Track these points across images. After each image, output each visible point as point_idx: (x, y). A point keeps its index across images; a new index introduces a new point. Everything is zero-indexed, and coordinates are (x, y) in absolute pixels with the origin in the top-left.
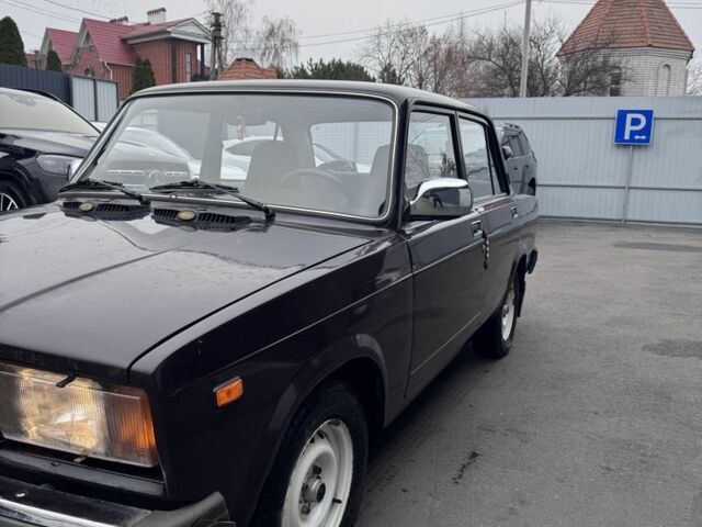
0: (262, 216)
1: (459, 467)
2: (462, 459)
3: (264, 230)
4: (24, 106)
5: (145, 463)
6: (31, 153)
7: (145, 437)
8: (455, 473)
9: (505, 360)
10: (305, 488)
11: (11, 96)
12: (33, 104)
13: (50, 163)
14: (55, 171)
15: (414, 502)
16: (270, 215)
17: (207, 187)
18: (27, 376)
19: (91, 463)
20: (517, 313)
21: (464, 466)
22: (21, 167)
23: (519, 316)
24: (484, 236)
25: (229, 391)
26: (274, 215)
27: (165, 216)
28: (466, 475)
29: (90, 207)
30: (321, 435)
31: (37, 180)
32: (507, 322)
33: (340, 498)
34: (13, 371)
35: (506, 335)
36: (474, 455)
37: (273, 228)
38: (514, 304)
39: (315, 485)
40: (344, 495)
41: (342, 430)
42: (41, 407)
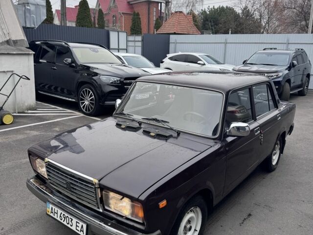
0: (176, 135)
1: (243, 219)
2: (245, 216)
3: (176, 138)
4: (94, 53)
5: (141, 221)
7: (141, 214)
8: (241, 221)
9: (273, 173)
10: (185, 227)
11: (90, 48)
12: (97, 52)
13: (104, 79)
14: (106, 82)
15: (225, 231)
16: (179, 133)
18: (112, 194)
19: (127, 219)
21: (245, 219)
23: (282, 153)
24: (260, 132)
25: (163, 204)
26: (180, 133)
27: (147, 133)
28: (245, 222)
30: (191, 211)
32: (275, 158)
33: (197, 229)
34: (108, 193)
35: (274, 163)
36: (250, 215)
37: (179, 138)
38: (280, 150)
39: (188, 226)
40: (198, 229)
41: (198, 209)
42: (116, 203)
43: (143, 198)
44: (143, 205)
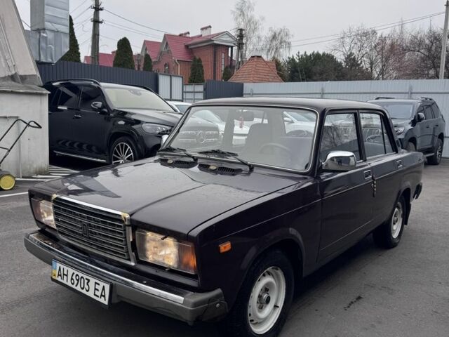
0: (247, 168)
1: (349, 302)
2: (352, 299)
3: (248, 174)
4: (136, 96)
5: (192, 272)
6: (138, 122)
7: (193, 262)
8: (346, 305)
9: (395, 249)
10: (260, 297)
11: (130, 90)
12: (140, 94)
13: (148, 127)
14: (151, 132)
15: (321, 316)
16: (252, 168)
17: (223, 153)
18: (149, 235)
19: (172, 271)
20: (405, 222)
21: (352, 303)
22: (134, 130)
23: (406, 224)
24: (373, 178)
25: (225, 247)
26: (253, 168)
27: (204, 167)
28: (351, 307)
29: (172, 162)
30: (269, 273)
31: (142, 136)
32: (396, 229)
33: (278, 305)
34: (144, 232)
35: (395, 235)
36: (359, 298)
37: (252, 174)
38: (403, 216)
39: (265, 296)
40: (281, 304)
41: (280, 272)
42: (154, 247)
43: (195, 233)
44: (195, 245)
